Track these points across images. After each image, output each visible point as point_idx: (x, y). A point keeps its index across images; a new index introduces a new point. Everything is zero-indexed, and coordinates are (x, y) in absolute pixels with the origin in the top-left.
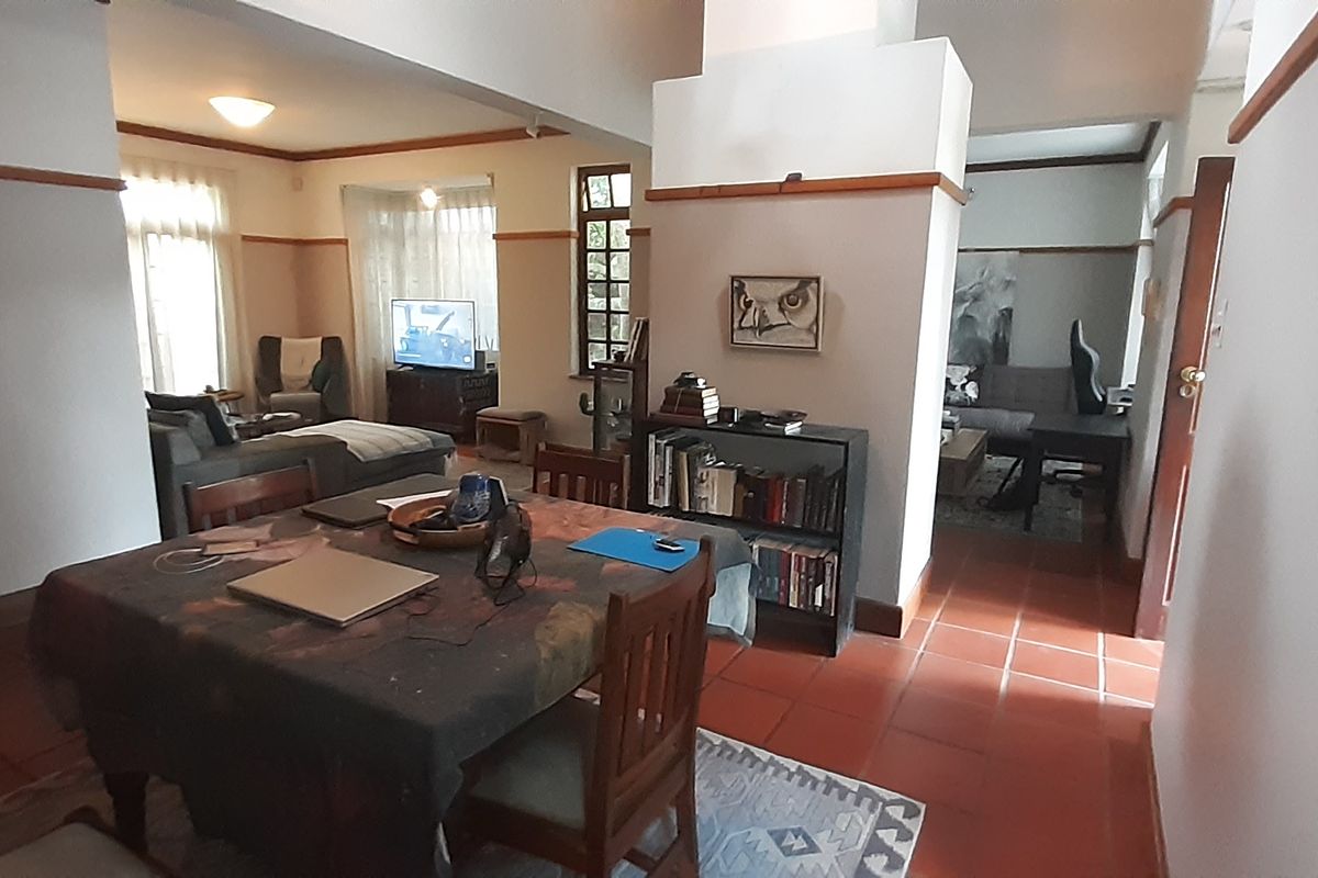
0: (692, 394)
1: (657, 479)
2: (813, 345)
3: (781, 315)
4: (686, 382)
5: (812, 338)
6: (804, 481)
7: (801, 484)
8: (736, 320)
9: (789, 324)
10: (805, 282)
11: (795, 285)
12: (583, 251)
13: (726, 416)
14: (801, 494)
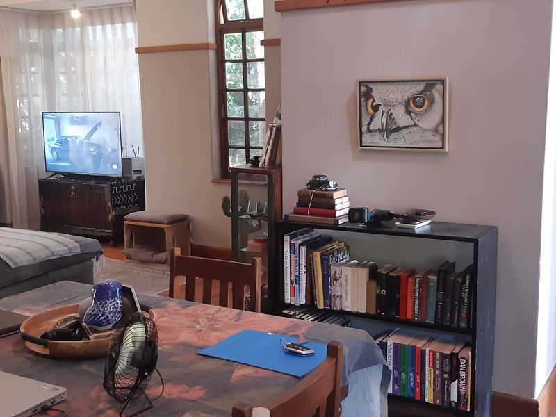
0: (324, 196)
1: (293, 278)
2: (440, 145)
3: (408, 116)
4: (318, 184)
5: (437, 138)
6: (435, 278)
7: (432, 281)
8: (365, 122)
9: (416, 125)
10: (430, 84)
11: (420, 87)
12: (221, 61)
13: (357, 215)
14: (433, 291)
